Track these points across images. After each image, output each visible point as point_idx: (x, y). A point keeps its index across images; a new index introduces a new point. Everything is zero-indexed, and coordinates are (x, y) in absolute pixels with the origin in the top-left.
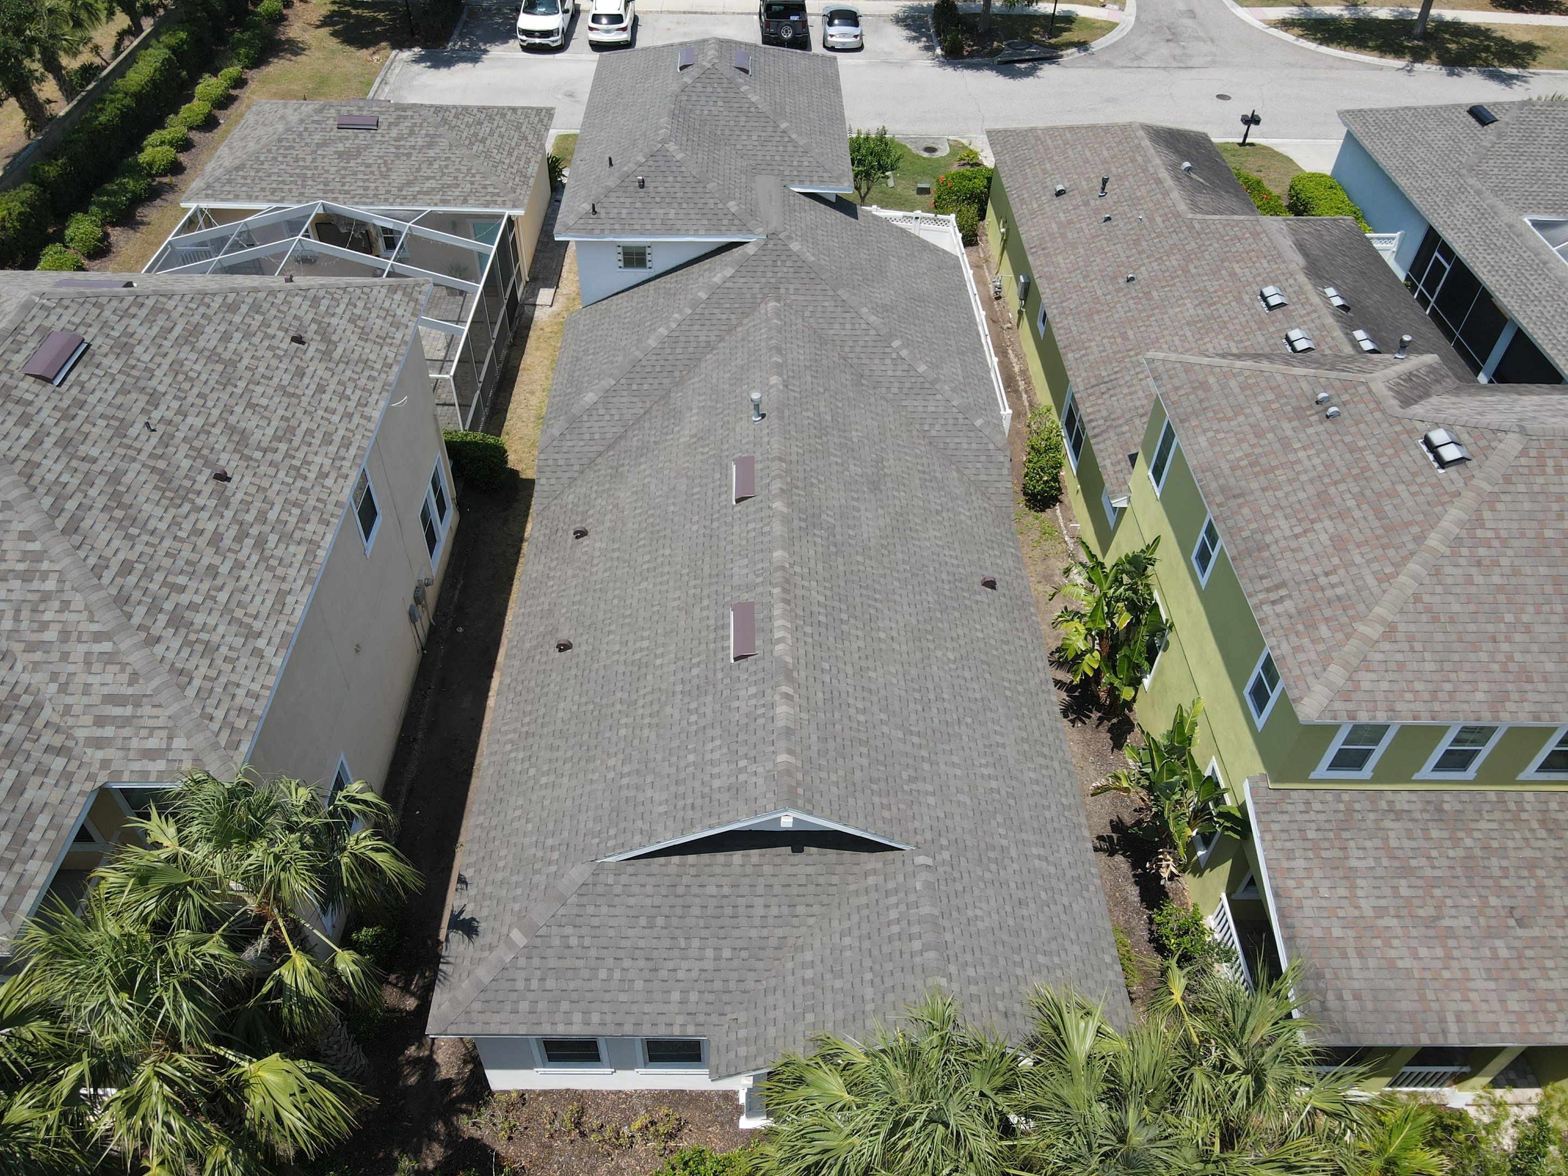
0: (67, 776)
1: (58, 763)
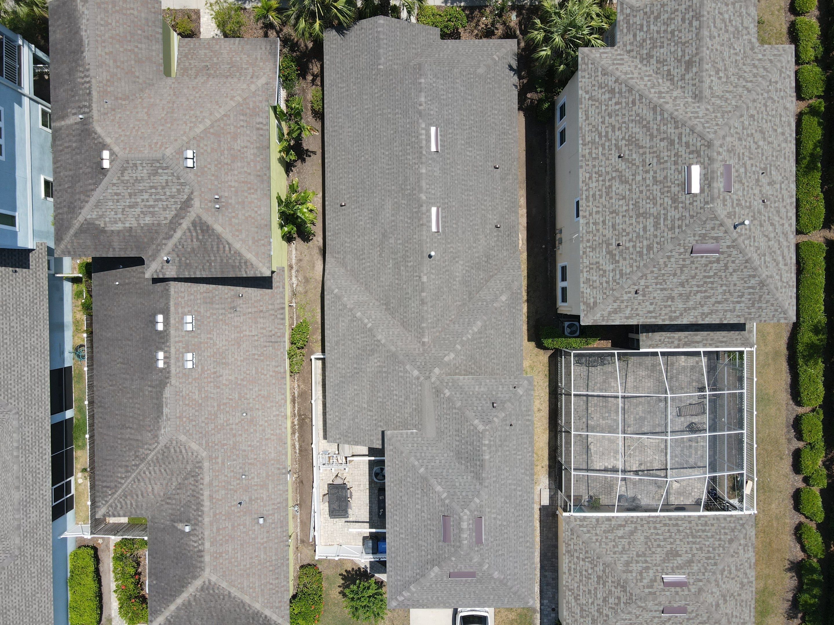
0: (625, 45)
1: (629, 48)
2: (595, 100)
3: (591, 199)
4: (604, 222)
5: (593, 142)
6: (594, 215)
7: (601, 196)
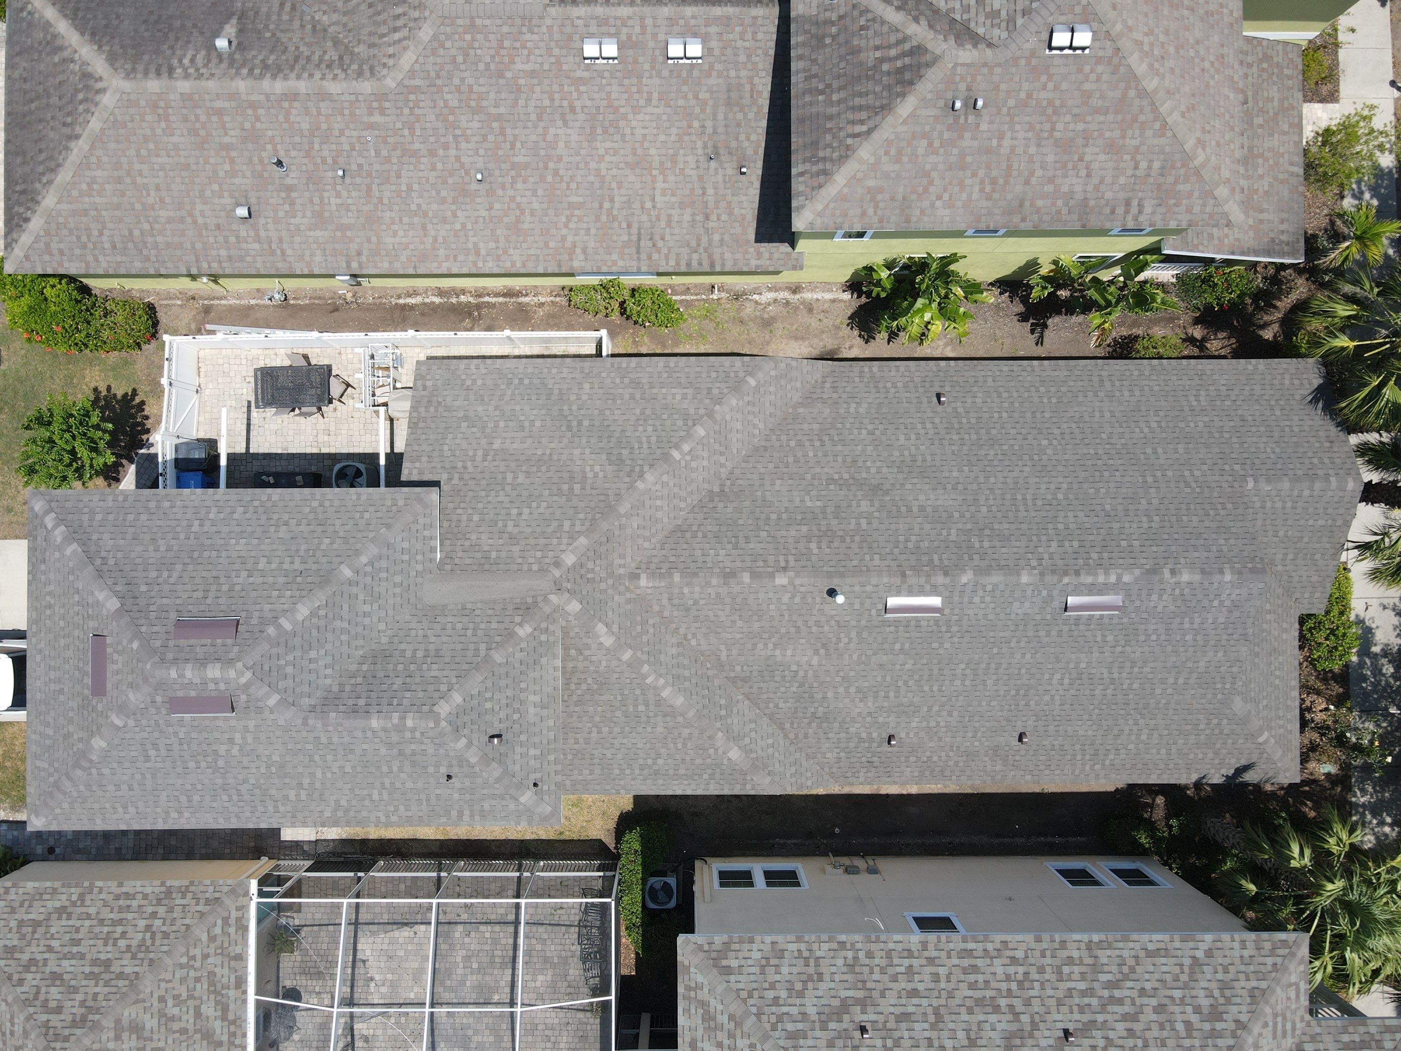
2: (1192, 973)
3: (966, 962)
4: (914, 993)
5: (1097, 968)
6: (929, 969)
7: (973, 986)
